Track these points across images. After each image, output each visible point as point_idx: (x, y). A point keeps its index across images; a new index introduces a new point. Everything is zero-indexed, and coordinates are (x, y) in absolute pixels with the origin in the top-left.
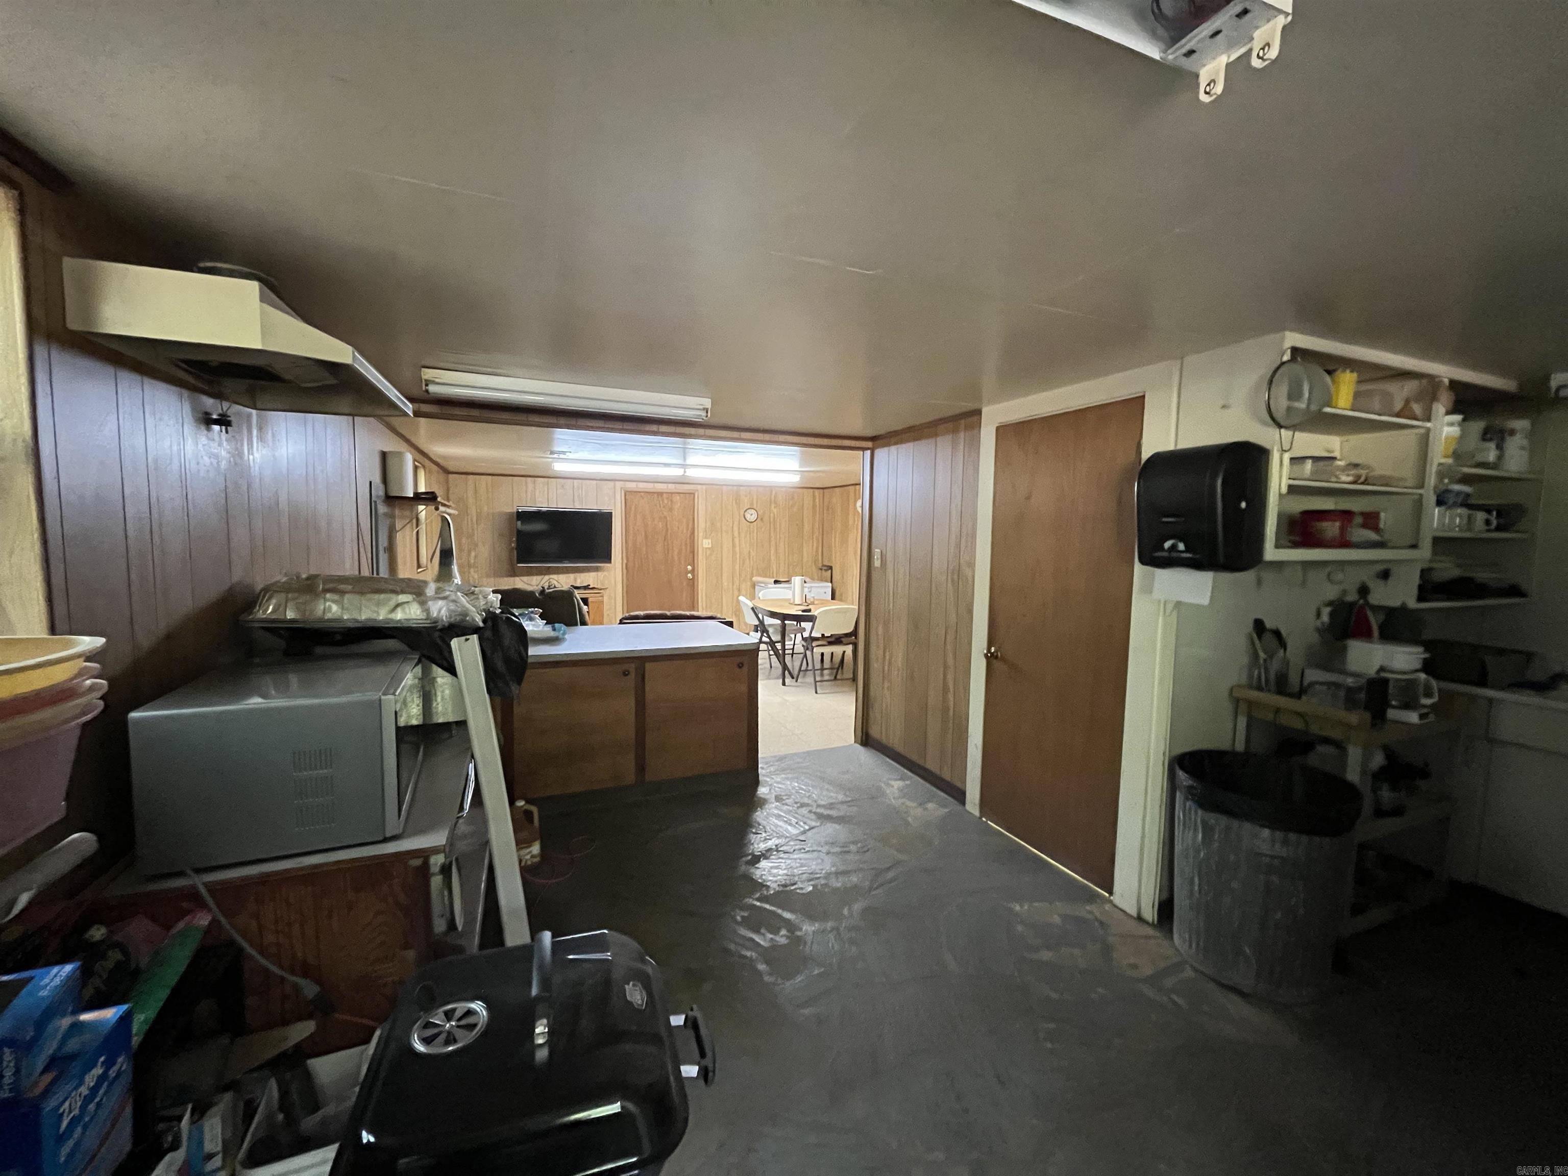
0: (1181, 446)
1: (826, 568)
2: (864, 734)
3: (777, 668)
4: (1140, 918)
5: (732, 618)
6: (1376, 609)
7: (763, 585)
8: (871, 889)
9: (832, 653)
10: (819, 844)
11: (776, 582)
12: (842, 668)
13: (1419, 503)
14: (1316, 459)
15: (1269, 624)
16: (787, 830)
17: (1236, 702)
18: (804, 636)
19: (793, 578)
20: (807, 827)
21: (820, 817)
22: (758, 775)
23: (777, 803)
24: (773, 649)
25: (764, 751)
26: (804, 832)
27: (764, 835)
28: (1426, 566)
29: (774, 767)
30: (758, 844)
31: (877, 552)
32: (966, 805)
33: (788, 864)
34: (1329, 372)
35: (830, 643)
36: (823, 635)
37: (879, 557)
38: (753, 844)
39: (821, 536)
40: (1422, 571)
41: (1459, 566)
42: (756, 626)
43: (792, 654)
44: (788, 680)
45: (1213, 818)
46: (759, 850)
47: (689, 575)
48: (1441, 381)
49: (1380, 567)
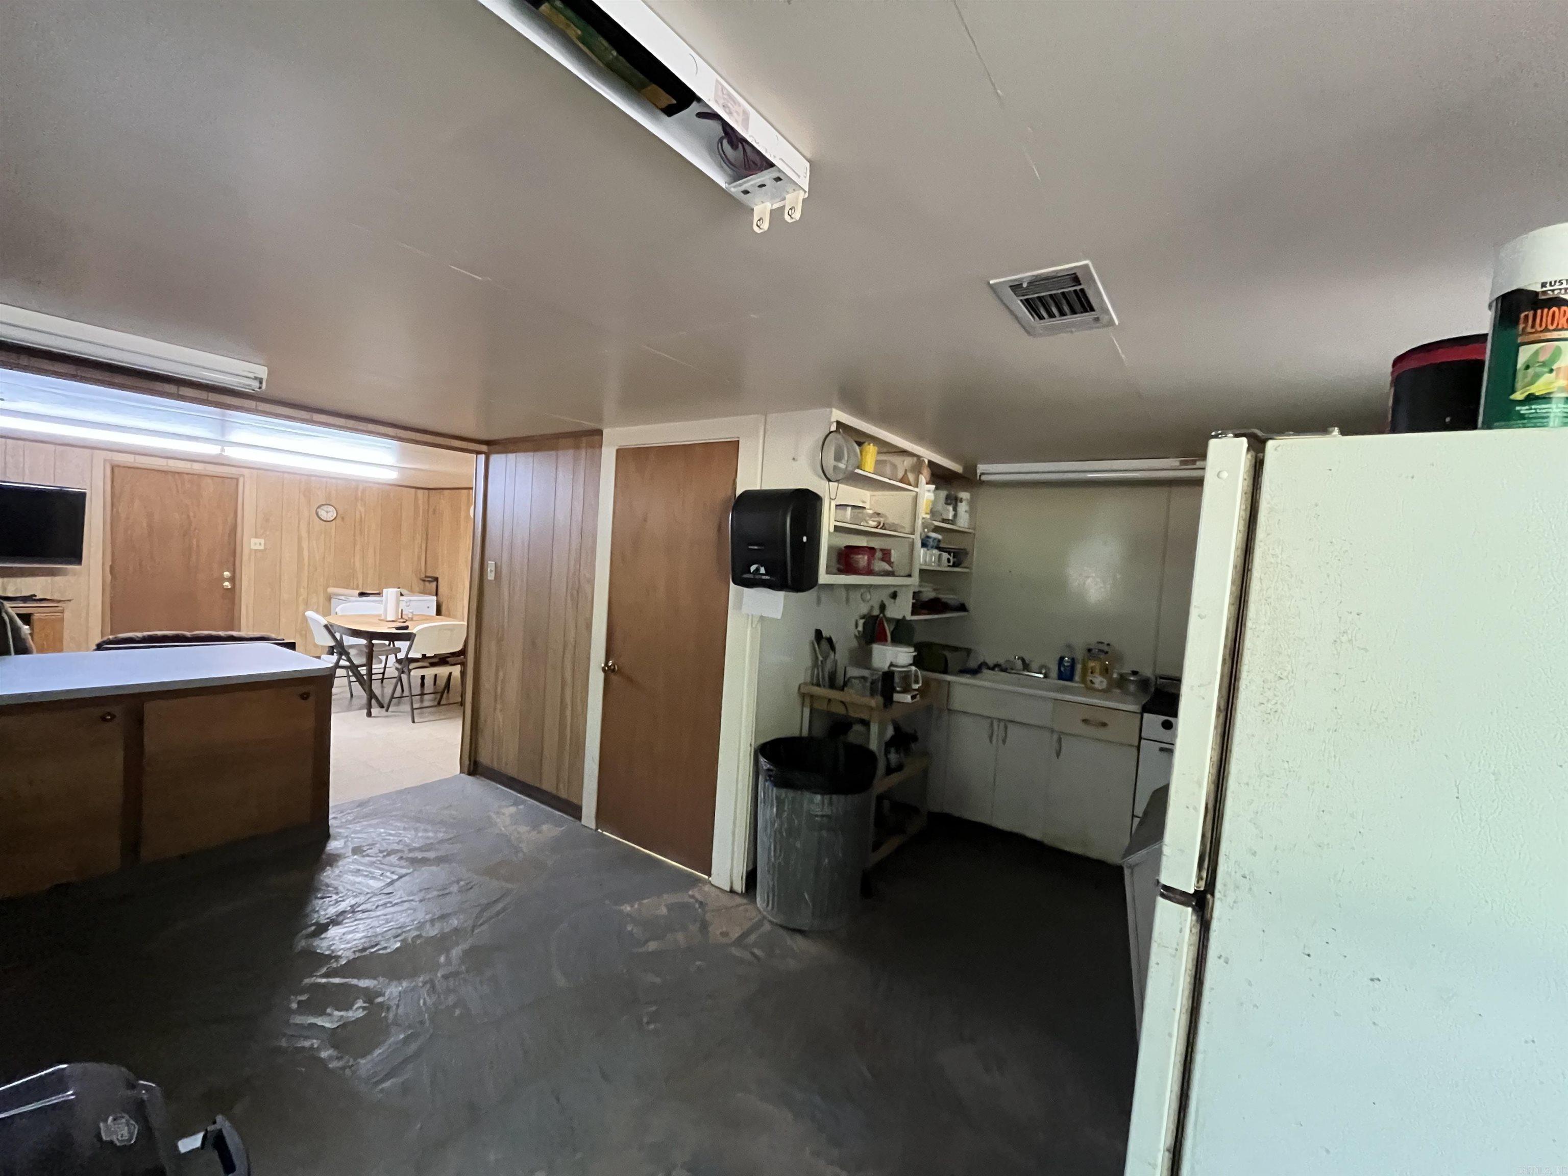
0: (766, 487)
1: (430, 579)
2: (472, 763)
3: (360, 697)
4: (732, 891)
5: (295, 638)
6: (889, 620)
7: (343, 598)
8: (474, 927)
9: (436, 676)
10: (411, 893)
11: (362, 594)
12: (448, 692)
13: (912, 545)
14: (854, 507)
15: (825, 634)
16: (368, 886)
17: (803, 696)
18: (399, 658)
19: (385, 590)
20: (395, 877)
21: (414, 862)
22: (328, 827)
23: (355, 857)
24: (355, 675)
25: (335, 798)
26: (392, 882)
27: (335, 897)
28: (917, 590)
29: (352, 815)
30: (325, 909)
31: (491, 566)
32: (582, 820)
33: (369, 925)
34: (860, 444)
35: (433, 665)
36: (424, 656)
37: (493, 569)
38: (318, 911)
39: (424, 542)
40: (914, 593)
41: (935, 590)
42: (332, 647)
43: (383, 679)
44: (375, 711)
45: (783, 792)
46: (327, 916)
47: (227, 584)
48: (923, 460)
49: (892, 590)
